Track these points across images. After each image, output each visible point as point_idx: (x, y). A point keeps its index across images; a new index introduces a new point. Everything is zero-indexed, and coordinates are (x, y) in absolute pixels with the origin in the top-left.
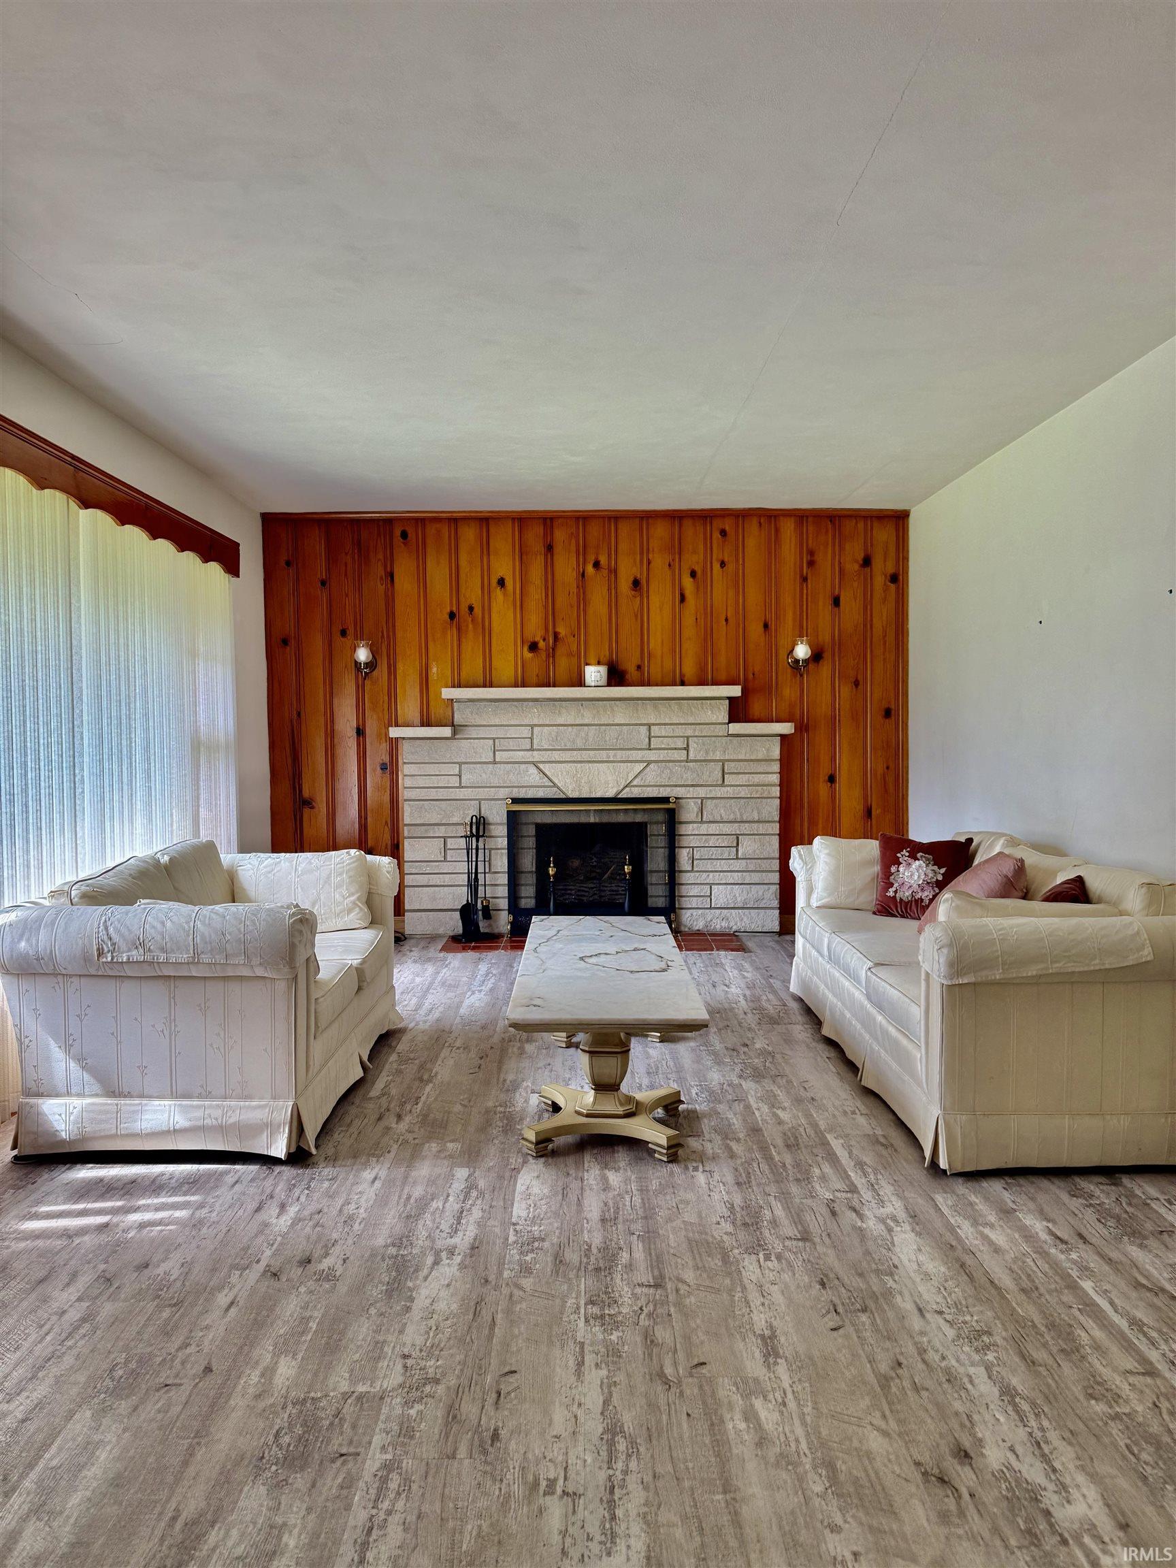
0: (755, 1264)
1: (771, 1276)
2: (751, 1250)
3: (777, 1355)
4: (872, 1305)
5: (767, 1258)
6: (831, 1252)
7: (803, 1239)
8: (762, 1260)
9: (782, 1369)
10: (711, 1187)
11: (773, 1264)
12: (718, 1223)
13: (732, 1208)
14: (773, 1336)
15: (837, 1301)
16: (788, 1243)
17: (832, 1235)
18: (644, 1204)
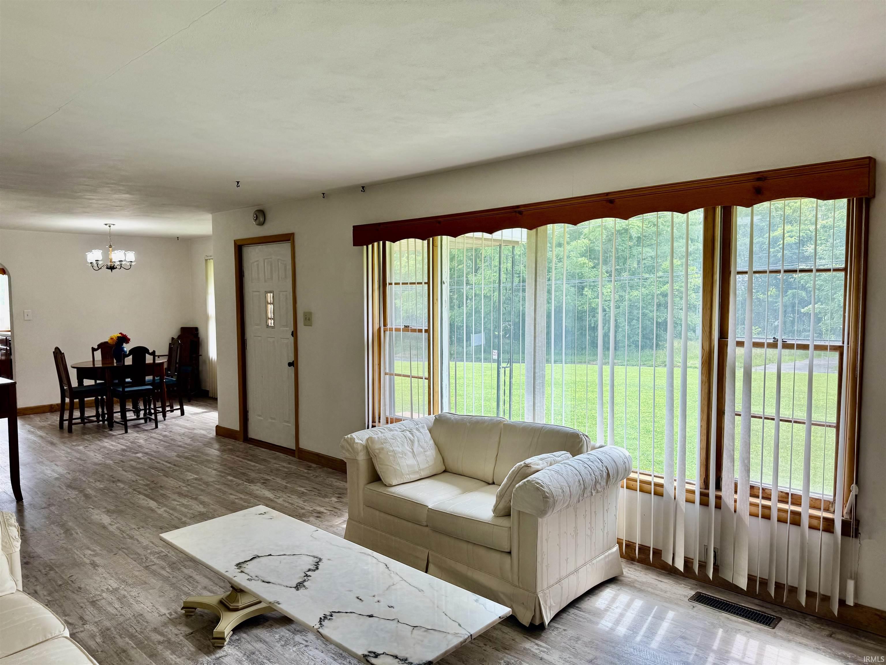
0: (112, 585)
1: (102, 584)
2: (116, 590)
3: (91, 564)
4: (57, 588)
5: (107, 589)
6: (79, 601)
7: (94, 602)
8: (110, 587)
9: (88, 561)
10: (154, 608)
11: (104, 588)
12: (138, 594)
13: (137, 602)
14: (94, 567)
15: (73, 585)
16: (100, 598)
17: (80, 608)
18: (180, 588)
